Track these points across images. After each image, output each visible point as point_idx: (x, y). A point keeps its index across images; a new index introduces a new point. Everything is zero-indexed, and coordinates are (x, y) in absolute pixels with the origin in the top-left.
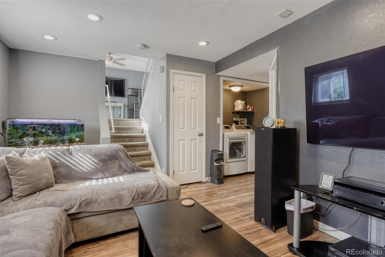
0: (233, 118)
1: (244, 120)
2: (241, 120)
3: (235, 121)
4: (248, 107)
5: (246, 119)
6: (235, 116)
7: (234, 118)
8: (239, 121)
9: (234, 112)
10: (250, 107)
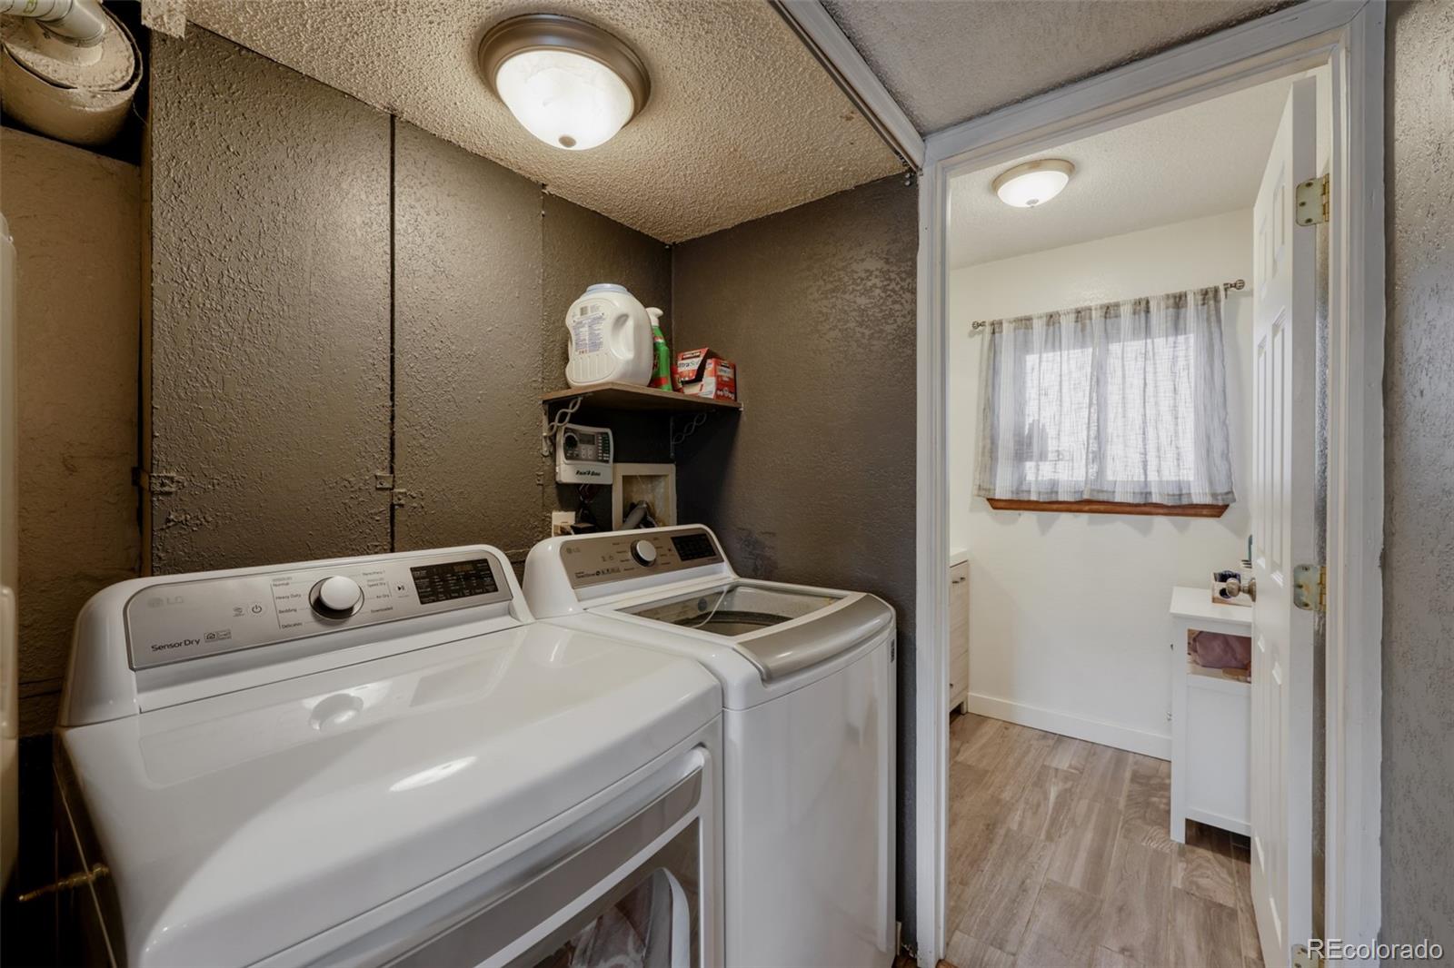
0: (553, 455)
1: (652, 478)
2: (628, 480)
3: (577, 485)
4: (688, 366)
5: (669, 470)
6: (571, 443)
7: (561, 455)
8: (607, 489)
9: (563, 402)
10: (710, 365)
